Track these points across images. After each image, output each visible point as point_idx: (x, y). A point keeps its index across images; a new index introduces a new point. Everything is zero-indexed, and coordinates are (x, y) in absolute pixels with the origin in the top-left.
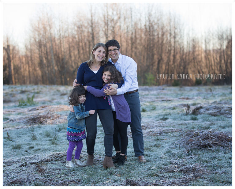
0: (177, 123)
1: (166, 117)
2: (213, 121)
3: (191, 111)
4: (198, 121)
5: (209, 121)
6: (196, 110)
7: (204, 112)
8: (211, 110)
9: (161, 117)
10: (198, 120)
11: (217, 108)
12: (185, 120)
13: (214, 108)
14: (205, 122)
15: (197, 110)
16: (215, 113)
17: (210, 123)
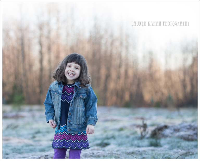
0: (124, 151)
1: (106, 141)
2: (190, 148)
3: (150, 132)
4: (162, 148)
5: (181, 148)
6: (157, 131)
7: (172, 133)
8: (182, 131)
9: (99, 142)
10: (161, 146)
11: (193, 128)
12: (139, 146)
13: (188, 129)
14: (175, 150)
15: (160, 132)
16: (189, 135)
17: (184, 152)
